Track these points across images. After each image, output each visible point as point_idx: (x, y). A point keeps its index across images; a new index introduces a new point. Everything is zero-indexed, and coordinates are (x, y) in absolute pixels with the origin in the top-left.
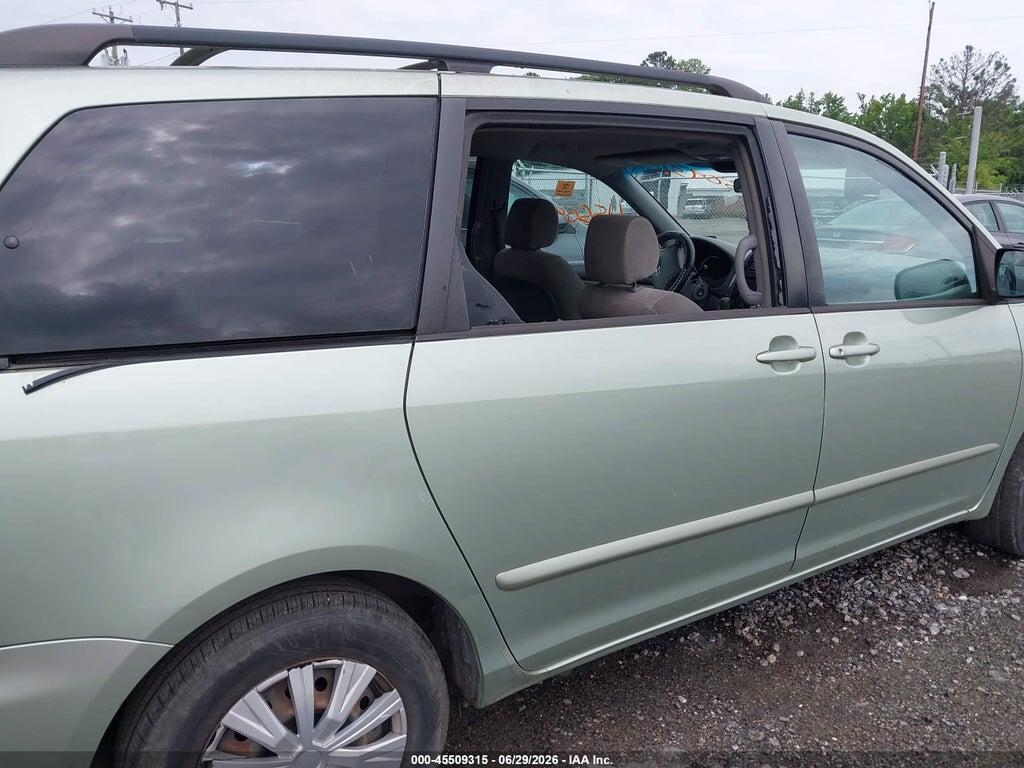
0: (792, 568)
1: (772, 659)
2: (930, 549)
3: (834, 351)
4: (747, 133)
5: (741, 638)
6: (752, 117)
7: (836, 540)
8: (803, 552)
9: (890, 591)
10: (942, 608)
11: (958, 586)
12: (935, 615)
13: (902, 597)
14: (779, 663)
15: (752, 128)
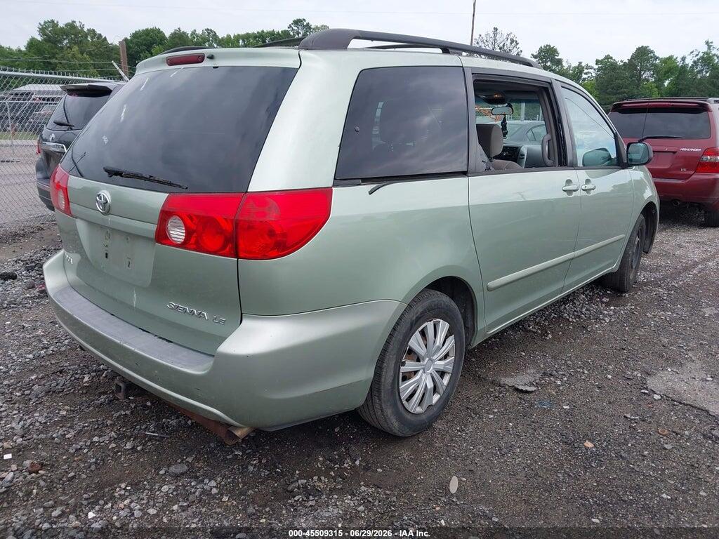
0: (561, 290)
1: (550, 336)
2: (588, 292)
3: (583, 187)
4: (548, 86)
5: (530, 331)
6: (551, 79)
7: (576, 278)
8: (567, 282)
9: (581, 308)
10: (606, 312)
11: (608, 304)
12: (605, 316)
13: (587, 310)
14: (553, 338)
15: (550, 84)
